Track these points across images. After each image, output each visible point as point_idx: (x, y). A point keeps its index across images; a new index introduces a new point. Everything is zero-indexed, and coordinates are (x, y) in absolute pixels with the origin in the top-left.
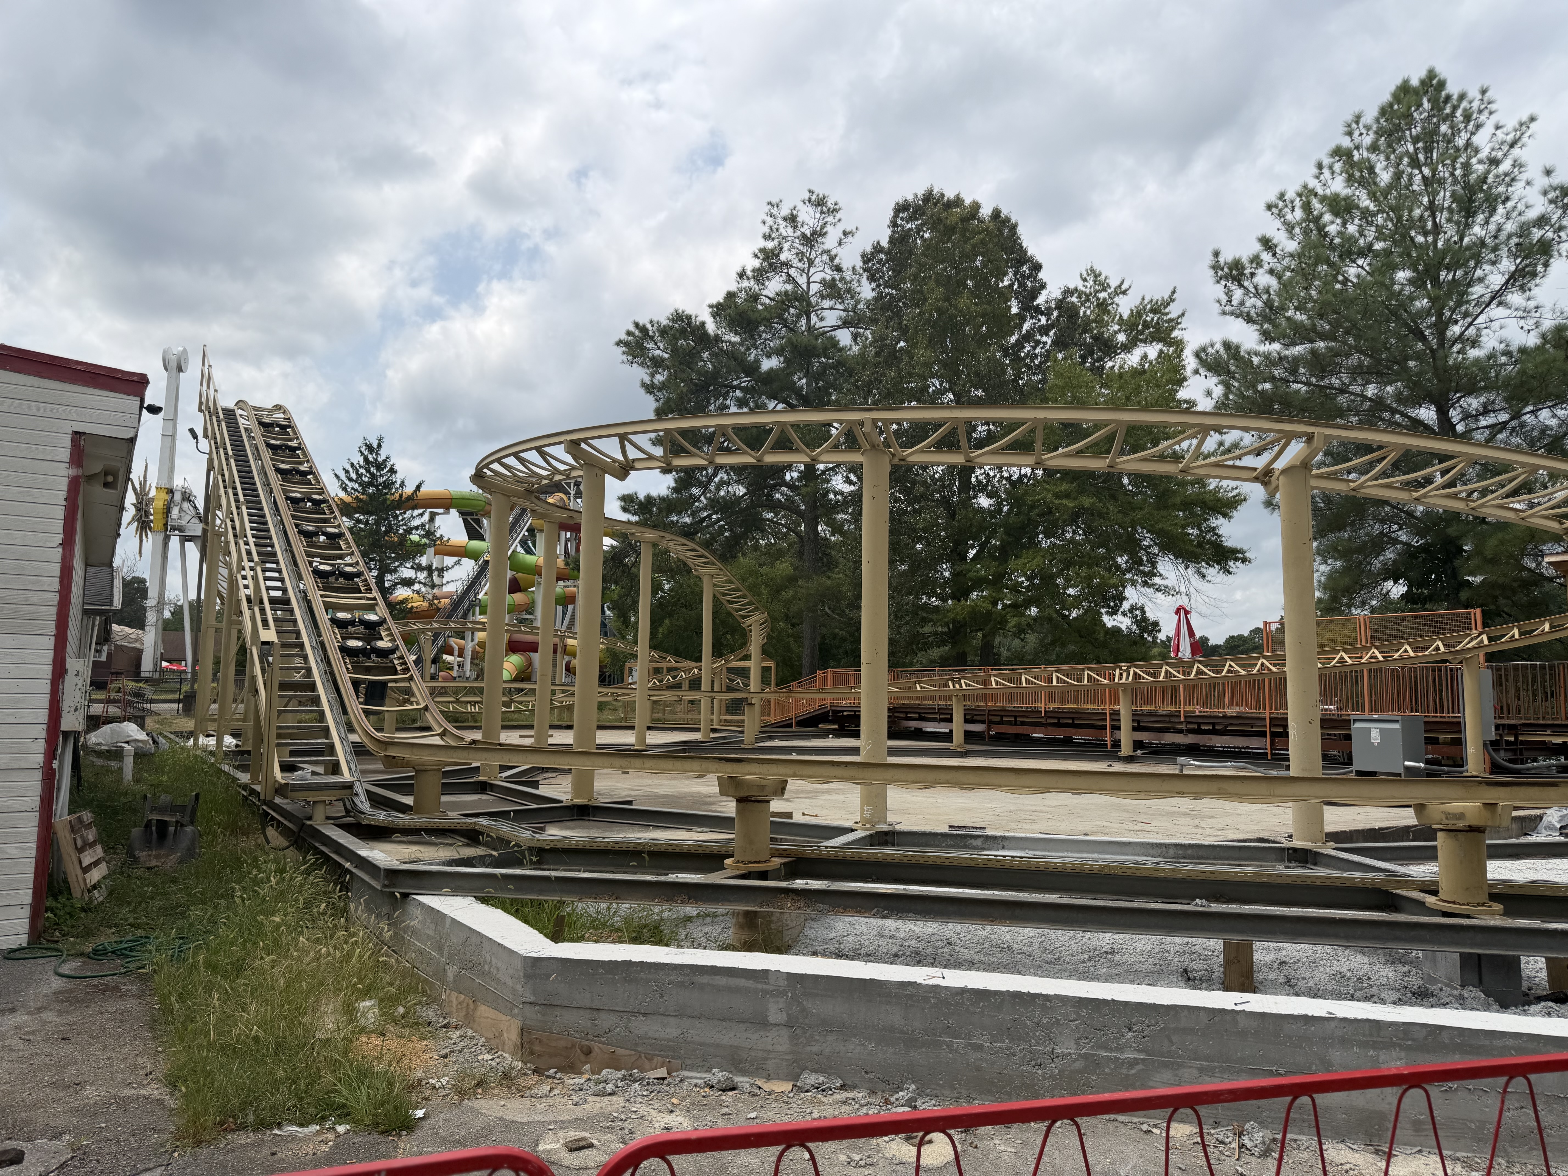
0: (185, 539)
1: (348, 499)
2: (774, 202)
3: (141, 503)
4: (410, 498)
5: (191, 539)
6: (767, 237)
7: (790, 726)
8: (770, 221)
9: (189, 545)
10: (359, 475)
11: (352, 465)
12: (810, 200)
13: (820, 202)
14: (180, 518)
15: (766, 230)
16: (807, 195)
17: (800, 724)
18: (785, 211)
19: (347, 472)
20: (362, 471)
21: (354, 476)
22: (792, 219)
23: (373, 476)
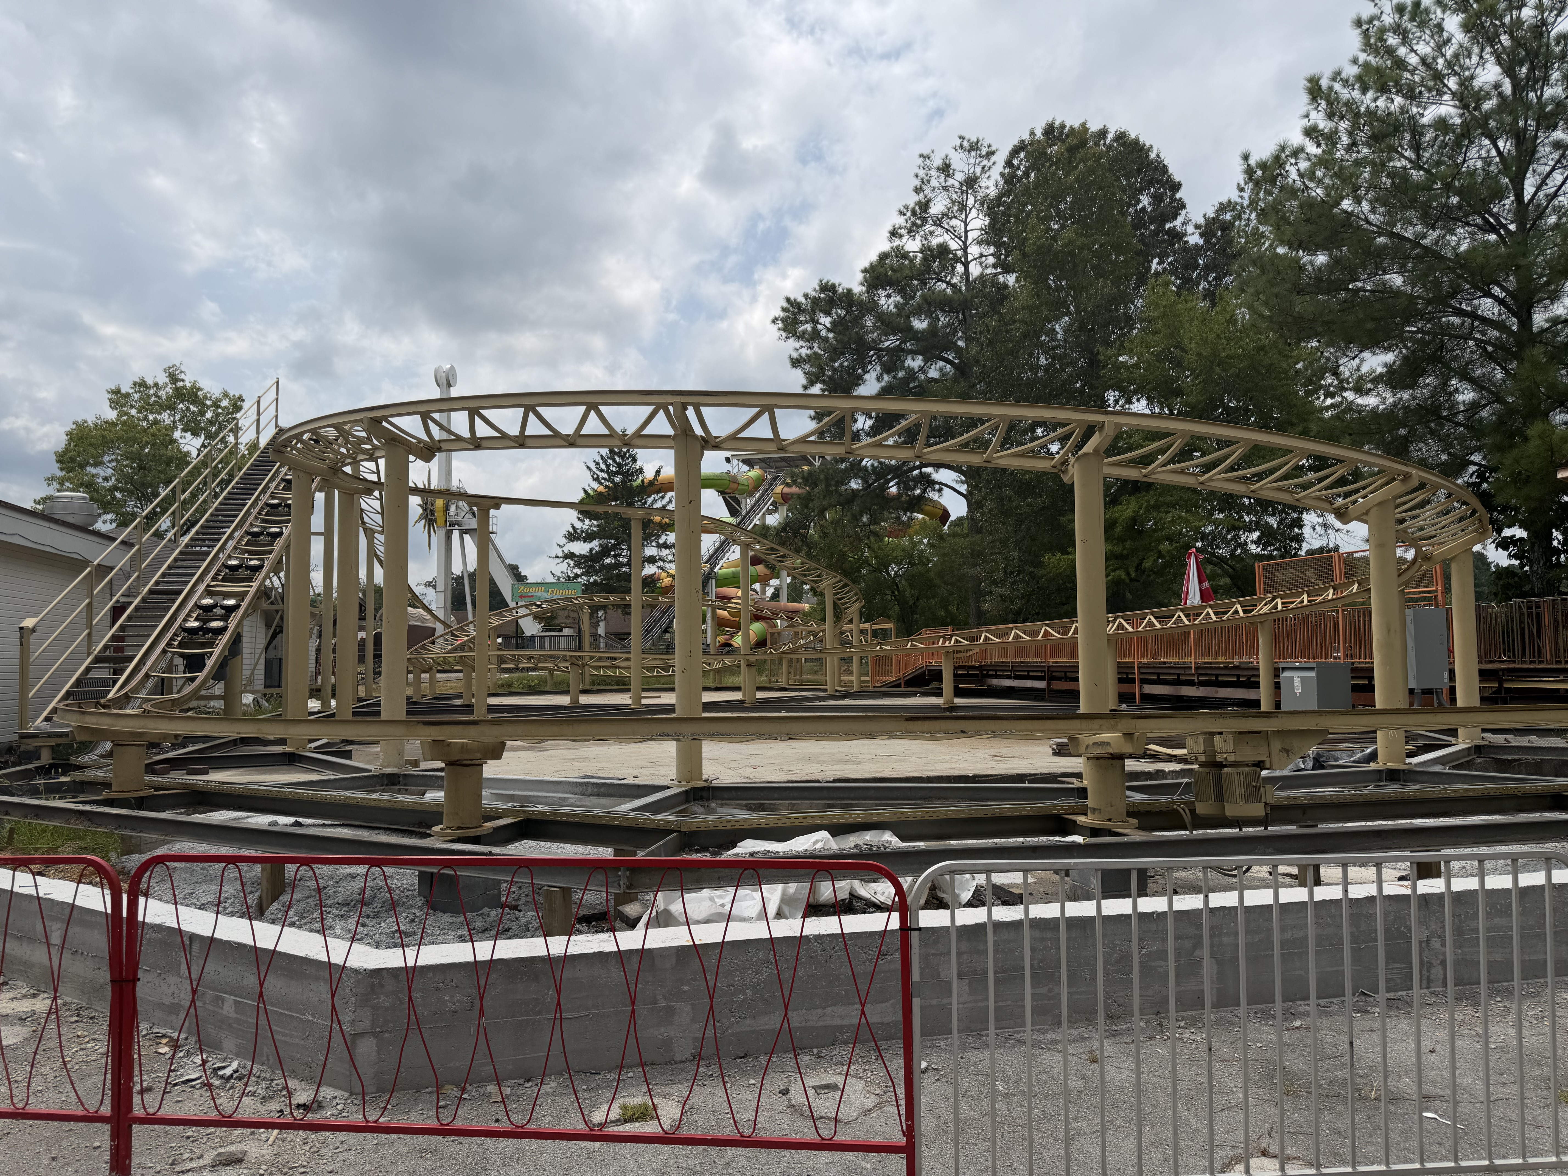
0: (463, 532)
1: (601, 489)
2: (925, 153)
3: (426, 504)
4: (651, 483)
5: (467, 531)
6: (918, 190)
7: (899, 686)
8: (922, 173)
9: (467, 537)
10: (608, 466)
11: (602, 457)
12: (961, 146)
13: (974, 147)
14: (457, 515)
15: (917, 183)
16: (958, 142)
17: (909, 683)
18: (938, 162)
19: (597, 464)
20: (610, 461)
21: (603, 466)
22: (946, 169)
23: (619, 465)
